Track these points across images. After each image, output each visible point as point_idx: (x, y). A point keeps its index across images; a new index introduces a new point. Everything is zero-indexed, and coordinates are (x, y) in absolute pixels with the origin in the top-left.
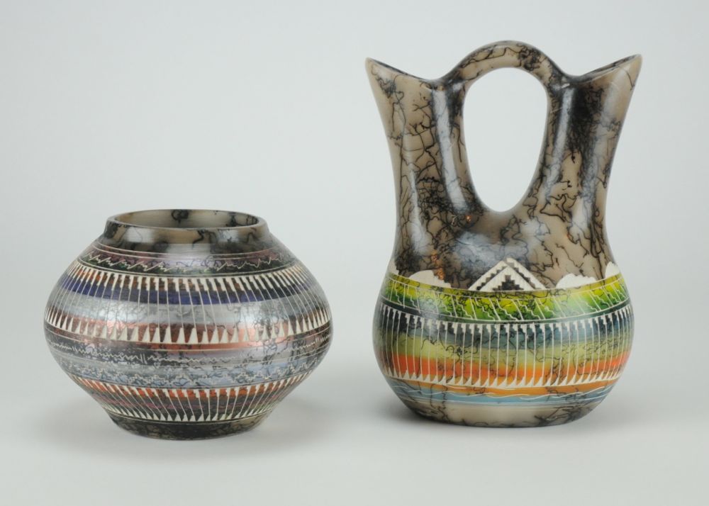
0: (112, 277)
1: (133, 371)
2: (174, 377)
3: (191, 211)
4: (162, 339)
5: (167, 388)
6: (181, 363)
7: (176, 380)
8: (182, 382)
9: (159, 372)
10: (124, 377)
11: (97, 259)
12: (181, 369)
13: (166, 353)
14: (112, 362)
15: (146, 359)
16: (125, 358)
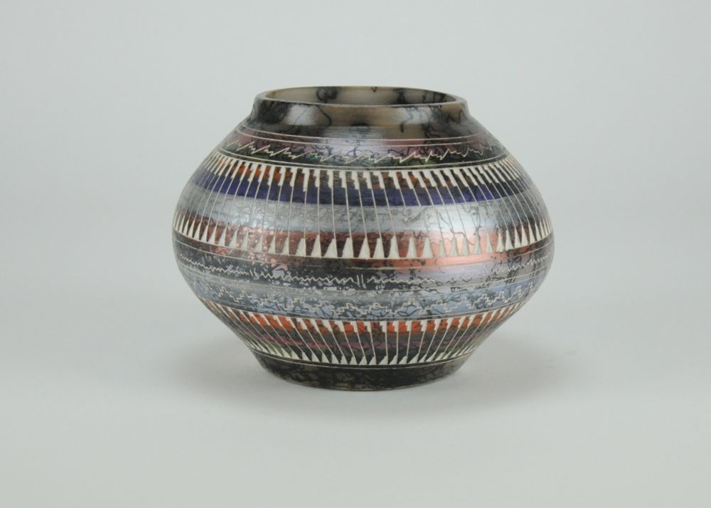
0: (300, 174)
1: (345, 298)
2: (400, 305)
3: (340, 88)
4: (386, 254)
5: (388, 320)
6: (412, 285)
7: (402, 309)
8: (411, 310)
9: (382, 299)
10: (329, 309)
11: (267, 151)
12: (412, 293)
13: (392, 271)
14: (314, 288)
15: (365, 281)
16: (335, 282)
